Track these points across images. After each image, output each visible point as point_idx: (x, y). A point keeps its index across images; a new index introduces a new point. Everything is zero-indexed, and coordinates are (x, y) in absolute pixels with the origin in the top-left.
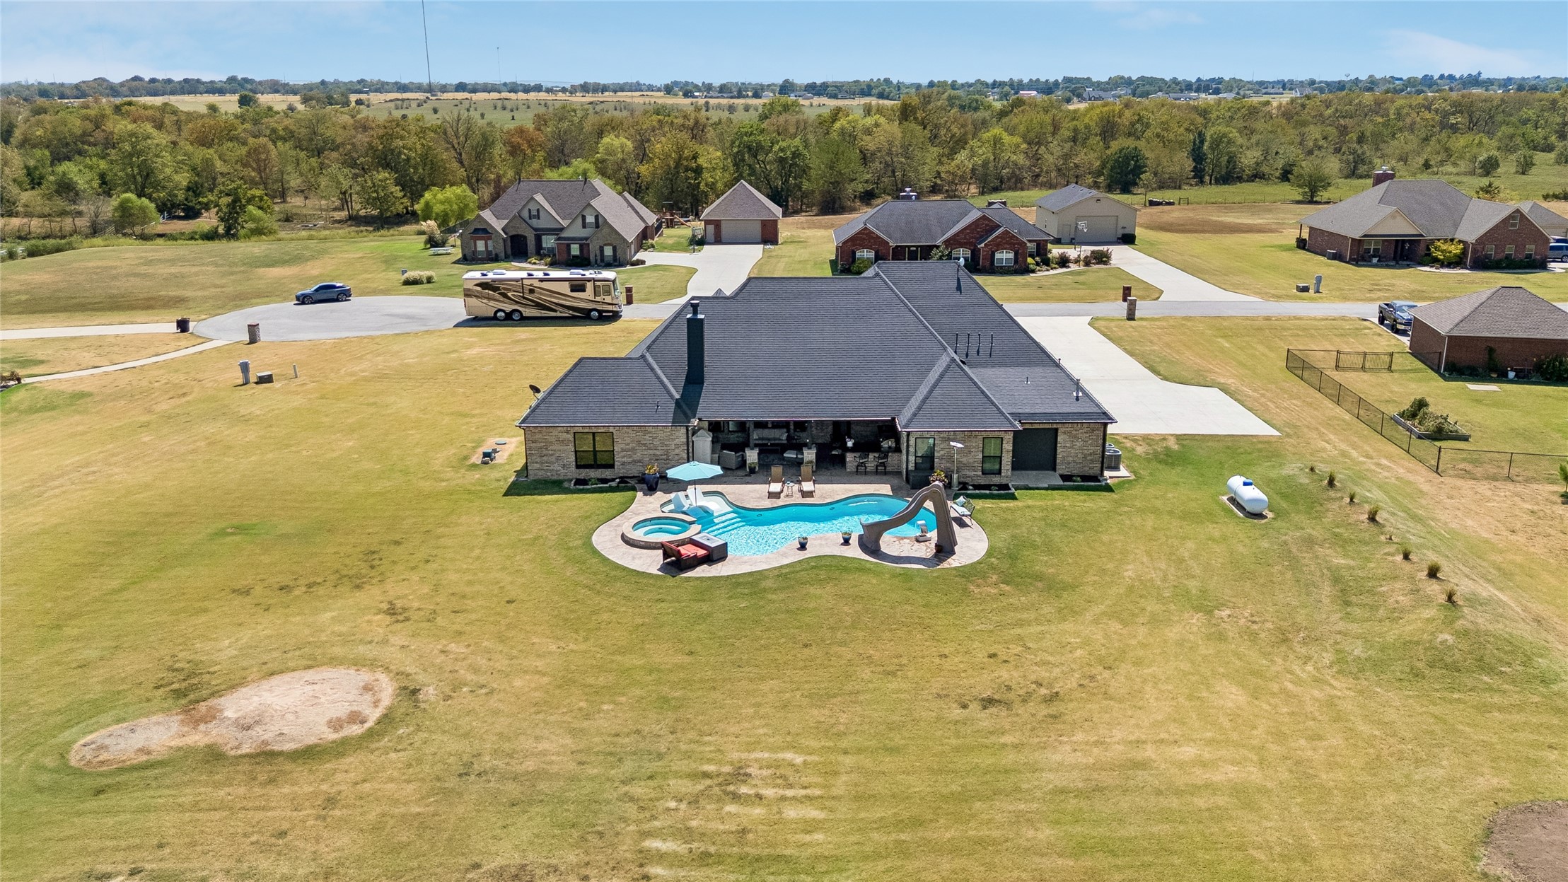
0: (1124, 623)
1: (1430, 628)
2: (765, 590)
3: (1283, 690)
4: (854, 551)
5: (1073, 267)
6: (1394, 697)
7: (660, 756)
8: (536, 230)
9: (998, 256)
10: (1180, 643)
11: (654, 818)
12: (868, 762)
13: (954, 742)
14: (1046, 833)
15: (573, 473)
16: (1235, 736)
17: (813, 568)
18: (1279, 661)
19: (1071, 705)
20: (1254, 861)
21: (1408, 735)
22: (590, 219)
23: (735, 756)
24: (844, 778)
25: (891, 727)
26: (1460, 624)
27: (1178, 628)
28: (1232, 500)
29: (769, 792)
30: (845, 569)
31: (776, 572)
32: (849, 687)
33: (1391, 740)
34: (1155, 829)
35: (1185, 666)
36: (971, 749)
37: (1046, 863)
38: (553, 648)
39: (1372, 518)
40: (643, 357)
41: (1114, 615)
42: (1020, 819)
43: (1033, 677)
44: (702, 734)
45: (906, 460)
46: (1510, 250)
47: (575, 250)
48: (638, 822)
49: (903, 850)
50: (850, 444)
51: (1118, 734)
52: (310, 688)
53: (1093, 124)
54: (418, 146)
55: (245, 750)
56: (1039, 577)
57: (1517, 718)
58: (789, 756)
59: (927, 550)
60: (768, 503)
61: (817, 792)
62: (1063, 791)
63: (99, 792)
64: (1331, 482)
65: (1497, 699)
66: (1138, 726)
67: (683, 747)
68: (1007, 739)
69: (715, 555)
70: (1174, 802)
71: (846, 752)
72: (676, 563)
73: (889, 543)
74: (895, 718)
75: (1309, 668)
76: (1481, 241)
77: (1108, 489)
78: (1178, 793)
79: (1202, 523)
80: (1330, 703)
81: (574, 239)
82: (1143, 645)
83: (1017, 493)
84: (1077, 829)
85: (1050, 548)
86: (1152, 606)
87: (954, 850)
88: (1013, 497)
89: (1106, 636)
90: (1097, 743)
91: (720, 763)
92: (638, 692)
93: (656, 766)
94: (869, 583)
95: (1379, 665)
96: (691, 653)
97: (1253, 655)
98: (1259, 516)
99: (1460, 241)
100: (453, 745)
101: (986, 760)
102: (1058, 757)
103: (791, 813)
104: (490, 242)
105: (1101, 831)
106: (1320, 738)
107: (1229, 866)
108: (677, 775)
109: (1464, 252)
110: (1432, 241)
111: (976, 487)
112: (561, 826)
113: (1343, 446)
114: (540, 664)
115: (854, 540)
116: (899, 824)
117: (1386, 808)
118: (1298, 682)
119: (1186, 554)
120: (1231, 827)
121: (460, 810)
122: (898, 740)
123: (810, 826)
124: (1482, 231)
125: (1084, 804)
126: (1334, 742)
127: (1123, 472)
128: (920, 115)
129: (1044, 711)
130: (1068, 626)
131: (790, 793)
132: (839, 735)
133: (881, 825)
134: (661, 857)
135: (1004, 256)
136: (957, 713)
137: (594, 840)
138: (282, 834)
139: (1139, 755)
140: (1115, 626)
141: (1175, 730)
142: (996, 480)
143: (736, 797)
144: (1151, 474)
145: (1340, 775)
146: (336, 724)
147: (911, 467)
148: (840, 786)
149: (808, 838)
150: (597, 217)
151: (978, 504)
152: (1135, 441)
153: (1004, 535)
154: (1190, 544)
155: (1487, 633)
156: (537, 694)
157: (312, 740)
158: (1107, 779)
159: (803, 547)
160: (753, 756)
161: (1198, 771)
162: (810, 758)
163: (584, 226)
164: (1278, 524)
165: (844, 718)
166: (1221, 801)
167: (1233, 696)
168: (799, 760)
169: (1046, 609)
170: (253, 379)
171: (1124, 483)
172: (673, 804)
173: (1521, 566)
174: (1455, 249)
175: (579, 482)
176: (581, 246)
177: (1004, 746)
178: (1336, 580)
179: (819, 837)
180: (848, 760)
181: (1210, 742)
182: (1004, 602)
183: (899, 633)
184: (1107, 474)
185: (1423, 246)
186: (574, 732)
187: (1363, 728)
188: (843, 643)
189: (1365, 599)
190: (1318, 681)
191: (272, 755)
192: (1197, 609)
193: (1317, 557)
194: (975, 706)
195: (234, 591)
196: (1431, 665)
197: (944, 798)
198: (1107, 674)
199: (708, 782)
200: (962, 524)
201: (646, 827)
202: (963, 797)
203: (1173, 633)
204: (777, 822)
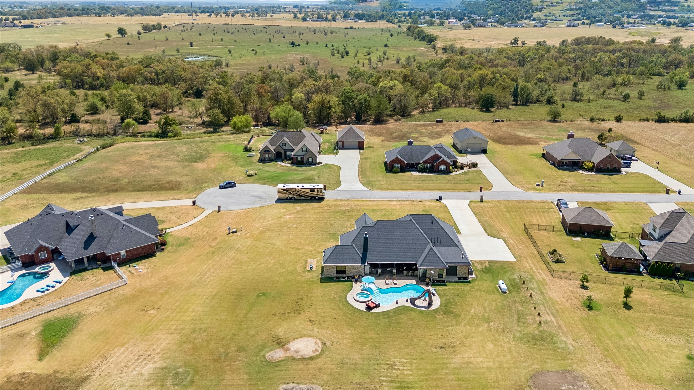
0: (470, 326)
1: (534, 330)
2: (391, 316)
3: (501, 345)
4: (409, 304)
5: (466, 169)
6: (523, 347)
7: (378, 360)
8: (285, 150)
9: (440, 167)
10: (481, 332)
11: (380, 373)
12: (418, 362)
13: (435, 357)
14: (452, 377)
15: (335, 275)
16: (489, 356)
17: (401, 309)
18: (501, 337)
19: (458, 348)
20: (489, 382)
21: (523, 356)
22: (304, 149)
23: (393, 360)
24: (414, 365)
25: (423, 353)
26: (541, 329)
27: (481, 328)
28: (499, 286)
29: (401, 368)
30: (408, 310)
31: (392, 311)
32: (413, 343)
33: (520, 357)
34: (472, 376)
35: (482, 338)
36: (438, 359)
37: (452, 383)
38: (349, 332)
39: (531, 296)
40: (352, 245)
41: (468, 324)
42: (447, 374)
43: (450, 341)
44: (385, 355)
45: (420, 274)
46: (609, 166)
47: (299, 159)
48: (378, 374)
49: (427, 380)
50: (405, 268)
51: (467, 355)
52: (305, 343)
53: (476, 79)
54: (227, 97)
55: (299, 357)
56: (452, 312)
57: (546, 352)
58: (403, 360)
59: (425, 304)
60: (386, 287)
61: (410, 368)
62: (455, 368)
63: (276, 366)
64: (524, 283)
65: (543, 347)
66: (471, 353)
67: (382, 358)
68: (445, 356)
69: (377, 306)
70: (476, 371)
71: (414, 359)
72: (369, 308)
73: (417, 302)
74: (423, 351)
75: (507, 339)
76: (599, 163)
77: (469, 282)
78: (477, 369)
79: (491, 294)
80: (510, 348)
81: (299, 156)
82: (474, 333)
83: (447, 283)
84: (457, 376)
85: (455, 304)
86: (477, 321)
87: (436, 380)
88: (446, 285)
89: (466, 330)
90: (463, 357)
91: (390, 361)
92: (370, 344)
93: (378, 362)
94: (413, 314)
95: (521, 339)
96: (378, 334)
97: (496, 336)
98: (505, 292)
99: (593, 162)
100: (338, 357)
101: (441, 361)
102: (455, 361)
103: (406, 372)
104: (270, 155)
105: (462, 376)
106: (506, 356)
107: (484, 383)
108: (382, 364)
109: (594, 166)
110: (584, 162)
111: (437, 281)
112: (364, 374)
113: (532, 265)
114: (347, 336)
115: (409, 301)
116: (426, 375)
117: (514, 372)
118: (504, 343)
119: (486, 305)
120: (485, 376)
121: (345, 371)
122: (424, 357)
123: (409, 375)
124: (600, 160)
125: (459, 371)
126: (508, 357)
127: (474, 276)
128: (411, 78)
129: (452, 350)
130: (458, 327)
131: (405, 368)
132: (412, 355)
133: (422, 375)
134: (384, 381)
135: (443, 167)
136: (435, 350)
137: (371, 377)
138: (315, 375)
139: (470, 360)
140: (468, 327)
141: (478, 354)
142: (442, 279)
143: (395, 369)
144: (480, 277)
145: (508, 365)
146: (314, 352)
147: (421, 276)
148: (414, 367)
149: (409, 377)
150: (307, 148)
151: (438, 288)
152: (478, 263)
153: (444, 299)
154: (487, 302)
155: (546, 331)
156: (349, 344)
157: (311, 355)
158: (464, 365)
159: (397, 303)
160: (396, 360)
161: (481, 364)
162: (407, 361)
163: (302, 151)
164: (509, 295)
165: (412, 351)
166: (484, 370)
167: (490, 346)
168: (405, 361)
169: (454, 322)
170: (231, 231)
171: (474, 280)
172: (383, 370)
173: (562, 309)
174: (591, 165)
175: (338, 278)
176: (301, 158)
177: (444, 358)
178: (518, 314)
179: (411, 377)
180: (415, 361)
181: (484, 357)
182: (445, 320)
183: (422, 329)
184: (470, 276)
185: (581, 163)
186: (360, 354)
187: (515, 354)
188: (410, 332)
189: (523, 320)
190: (509, 342)
191: (305, 359)
192: (486, 322)
193: (515, 307)
194: (438, 348)
195: (273, 315)
196: (532, 339)
197: (434, 369)
198: (465, 340)
199: (389, 366)
200: (434, 295)
201: (380, 375)
202: (437, 369)
203: (480, 329)
204: (403, 374)
